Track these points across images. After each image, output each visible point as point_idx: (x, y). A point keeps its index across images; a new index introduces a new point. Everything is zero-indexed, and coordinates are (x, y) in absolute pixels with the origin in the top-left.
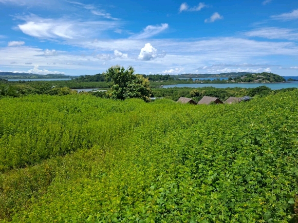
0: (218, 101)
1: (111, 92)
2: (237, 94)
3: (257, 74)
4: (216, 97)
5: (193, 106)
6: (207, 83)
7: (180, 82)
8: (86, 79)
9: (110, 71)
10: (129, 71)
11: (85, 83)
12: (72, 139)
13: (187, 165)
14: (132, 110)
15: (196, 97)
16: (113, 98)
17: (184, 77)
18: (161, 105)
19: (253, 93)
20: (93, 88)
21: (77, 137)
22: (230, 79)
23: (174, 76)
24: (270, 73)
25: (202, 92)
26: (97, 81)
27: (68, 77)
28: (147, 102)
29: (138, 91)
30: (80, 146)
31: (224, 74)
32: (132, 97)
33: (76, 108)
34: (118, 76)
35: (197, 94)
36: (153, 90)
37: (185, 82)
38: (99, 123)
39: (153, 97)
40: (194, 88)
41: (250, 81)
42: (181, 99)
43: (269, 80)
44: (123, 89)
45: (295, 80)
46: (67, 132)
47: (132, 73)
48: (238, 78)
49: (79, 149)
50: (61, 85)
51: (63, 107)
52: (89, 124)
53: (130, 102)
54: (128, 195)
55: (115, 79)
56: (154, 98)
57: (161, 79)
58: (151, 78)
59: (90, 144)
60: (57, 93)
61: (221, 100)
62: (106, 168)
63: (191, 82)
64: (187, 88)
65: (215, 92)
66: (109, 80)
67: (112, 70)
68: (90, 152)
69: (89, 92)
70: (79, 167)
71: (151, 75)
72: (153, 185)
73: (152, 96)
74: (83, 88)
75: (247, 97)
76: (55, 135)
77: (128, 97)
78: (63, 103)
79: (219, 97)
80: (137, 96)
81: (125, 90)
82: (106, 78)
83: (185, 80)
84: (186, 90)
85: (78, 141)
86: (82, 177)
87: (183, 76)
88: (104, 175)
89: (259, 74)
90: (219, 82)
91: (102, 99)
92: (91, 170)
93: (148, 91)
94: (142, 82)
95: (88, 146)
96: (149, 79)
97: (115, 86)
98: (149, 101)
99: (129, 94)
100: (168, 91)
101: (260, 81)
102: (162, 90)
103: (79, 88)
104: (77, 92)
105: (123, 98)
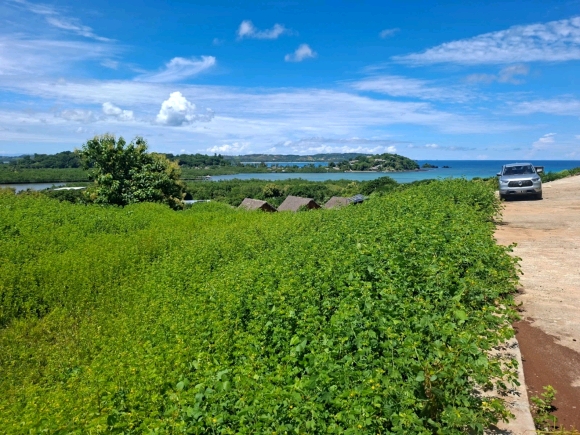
0: (312, 205)
1: (95, 191)
2: (344, 192)
3: (374, 157)
4: (309, 196)
5: (268, 215)
6: (293, 172)
7: (243, 169)
8: (37, 164)
9: (90, 146)
10: (135, 146)
11: (33, 171)
13: (253, 331)
14: (142, 227)
15: (273, 198)
16: (100, 202)
17: (250, 160)
18: (206, 215)
19: (369, 188)
20: (52, 182)
21: (11, 294)
22: (332, 165)
23: (232, 158)
24: (396, 155)
25: (285, 189)
26: (62, 166)
28: (175, 209)
29: (157, 187)
30: (20, 313)
31: (322, 155)
32: (142, 200)
33: (9, 228)
34: (111, 156)
35: (276, 193)
36: (191, 185)
37: (252, 169)
38: (64, 258)
39: (191, 199)
40: (270, 181)
41: (363, 168)
42: (247, 202)
43: (394, 166)
44: (122, 184)
45: (433, 167)
47: (142, 150)
48: (344, 162)
49: (15, 321)
52: (40, 261)
53: (136, 211)
54: (128, 409)
55: (103, 163)
56: (192, 202)
57: (205, 164)
58: (184, 161)
59: (42, 308)
61: (318, 202)
62: (82, 356)
63: (264, 169)
64: (257, 181)
65: (307, 189)
66: (89, 165)
67: (96, 143)
68: (44, 324)
69: (43, 192)
70: (13, 362)
71: (184, 156)
73: (189, 197)
74: (28, 182)
75: (359, 197)
77: (135, 200)
79: (315, 197)
80: (155, 198)
81: (128, 186)
82: (83, 161)
83: (252, 166)
84: (255, 186)
85: (13, 302)
86: (21, 383)
87: (248, 158)
88: (75, 372)
89: (378, 156)
90: (313, 170)
91: (73, 206)
92: (44, 364)
93: (179, 187)
94: (164, 169)
95: (38, 311)
96: (180, 164)
97: (103, 177)
98: (181, 208)
99: (135, 193)
100: (220, 186)
101: (380, 168)
102: (208, 185)
103: (19, 183)
104: (14, 190)
105: (122, 203)
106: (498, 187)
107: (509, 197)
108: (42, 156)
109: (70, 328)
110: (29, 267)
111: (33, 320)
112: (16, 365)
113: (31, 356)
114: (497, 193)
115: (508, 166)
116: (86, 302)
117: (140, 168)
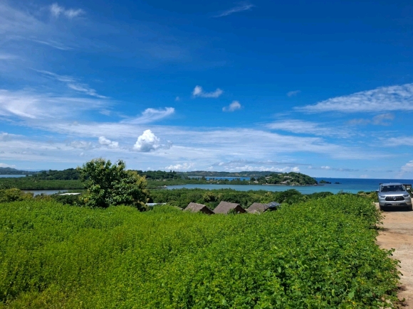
0: (240, 210)
1: (87, 196)
2: (262, 199)
3: (284, 175)
4: (237, 202)
5: (206, 217)
6: (225, 184)
7: (189, 181)
8: (50, 177)
9: (88, 166)
10: (117, 166)
11: (47, 181)
14: (117, 224)
15: (210, 203)
16: (90, 204)
17: (195, 175)
18: (163, 216)
19: (281, 197)
20: (59, 189)
22: (253, 179)
23: (182, 173)
24: (299, 174)
25: (219, 196)
26: (67, 179)
27: (20, 172)
28: (141, 210)
29: (129, 194)
31: (245, 172)
32: (119, 203)
33: (27, 223)
34: (101, 173)
35: (212, 199)
36: (153, 193)
37: (195, 182)
40: (208, 190)
41: (276, 182)
42: (192, 205)
43: (298, 182)
44: (106, 192)
45: (328, 183)
47: (121, 169)
48: (261, 178)
50: (7, 184)
52: (45, 248)
53: (114, 212)
55: (94, 177)
56: (153, 204)
57: (164, 177)
58: (150, 175)
59: (42, 284)
61: (243, 206)
63: (204, 182)
64: (199, 190)
65: (235, 196)
66: (86, 178)
67: (92, 164)
69: (52, 196)
71: (150, 172)
73: (151, 201)
74: (42, 189)
75: (274, 204)
77: (114, 203)
79: (241, 203)
80: (127, 202)
81: (110, 193)
82: (81, 176)
83: (196, 179)
84: (197, 193)
87: (193, 173)
89: (286, 174)
90: (239, 182)
91: (72, 208)
93: (145, 194)
94: (135, 182)
95: (39, 287)
96: (146, 178)
97: (94, 187)
98: (145, 210)
99: (115, 198)
100: (173, 193)
101: (288, 182)
102: (165, 192)
103: (37, 189)
104: (33, 195)
105: (105, 206)
106: (378, 200)
107: (387, 208)
108: (54, 171)
110: (37, 253)
114: (377, 204)
115: (384, 185)
117: (119, 181)
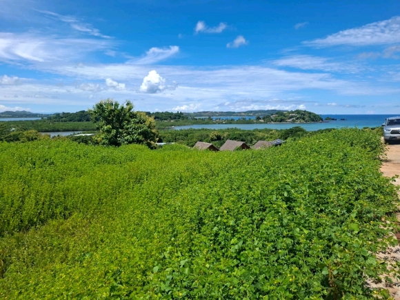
0: (244, 147)
1: (100, 136)
2: (267, 137)
3: (289, 113)
4: (242, 140)
5: (214, 153)
6: (231, 123)
7: (196, 122)
8: (64, 119)
9: (98, 107)
10: (125, 106)
11: (61, 123)
12: (40, 206)
13: (205, 233)
14: (131, 161)
15: (217, 141)
16: (104, 144)
17: (201, 116)
18: (172, 153)
19: (286, 135)
20: (73, 130)
21: (48, 203)
22: (258, 118)
23: (189, 114)
24: (305, 111)
25: (225, 135)
26: (80, 120)
27: (35, 115)
28: (152, 148)
29: (139, 134)
30: (53, 216)
31: (251, 112)
32: (130, 142)
33: (47, 160)
34: (111, 113)
35: (219, 138)
36: (161, 133)
37: (203, 122)
39: (162, 142)
40: (215, 130)
41: (281, 120)
42: (199, 144)
43: (304, 119)
44: (117, 132)
45: (333, 119)
46: (33, 195)
47: (130, 109)
48: (267, 116)
49: (50, 221)
50: (25, 126)
51: (27, 159)
52: (66, 182)
53: (127, 150)
54: (121, 283)
55: (105, 118)
56: (163, 144)
57: (171, 118)
58: (158, 116)
59: (67, 212)
60: (18, 139)
61: (248, 144)
62: (91, 245)
63: (211, 122)
64: (206, 130)
65: (240, 135)
66: (97, 119)
67: (101, 105)
68: (68, 223)
69: (67, 137)
70: (49, 248)
71: (158, 113)
72: (157, 265)
73: (160, 141)
74: (58, 131)
75: (279, 141)
76: (12, 201)
77: (125, 142)
78: (27, 153)
79: (246, 141)
80: (139, 141)
81: (122, 133)
82: (92, 117)
83: (203, 119)
84: (204, 133)
85: (49, 209)
86: (54, 262)
87: (200, 114)
88: (87, 256)
89: (292, 112)
91: (87, 146)
92: (68, 250)
93: (154, 134)
94: (144, 122)
95: (64, 215)
96: (155, 119)
97: (106, 127)
98: (155, 148)
99: (126, 138)
100: (181, 133)
101: (293, 120)
102: (173, 132)
103: (53, 131)
104: (50, 136)
105: (118, 144)
106: (383, 134)
107: (392, 141)
108: (68, 113)
109: (84, 227)
110: (60, 186)
111: (61, 221)
112: (51, 250)
113: (60, 244)
114: (382, 138)
115: (391, 118)
116: (95, 209)
117: (129, 121)
